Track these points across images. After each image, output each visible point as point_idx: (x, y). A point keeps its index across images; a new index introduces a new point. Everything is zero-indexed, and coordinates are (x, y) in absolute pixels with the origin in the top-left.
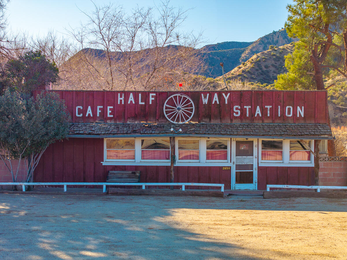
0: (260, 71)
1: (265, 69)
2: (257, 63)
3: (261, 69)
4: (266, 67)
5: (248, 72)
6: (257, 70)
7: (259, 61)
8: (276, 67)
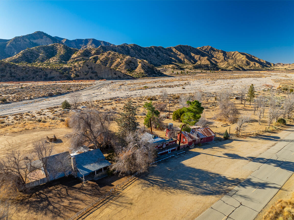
0: (25, 57)
1: (27, 56)
2: (23, 54)
3: (25, 56)
4: (27, 55)
5: (21, 57)
6: (24, 57)
7: (24, 53)
8: (30, 55)
